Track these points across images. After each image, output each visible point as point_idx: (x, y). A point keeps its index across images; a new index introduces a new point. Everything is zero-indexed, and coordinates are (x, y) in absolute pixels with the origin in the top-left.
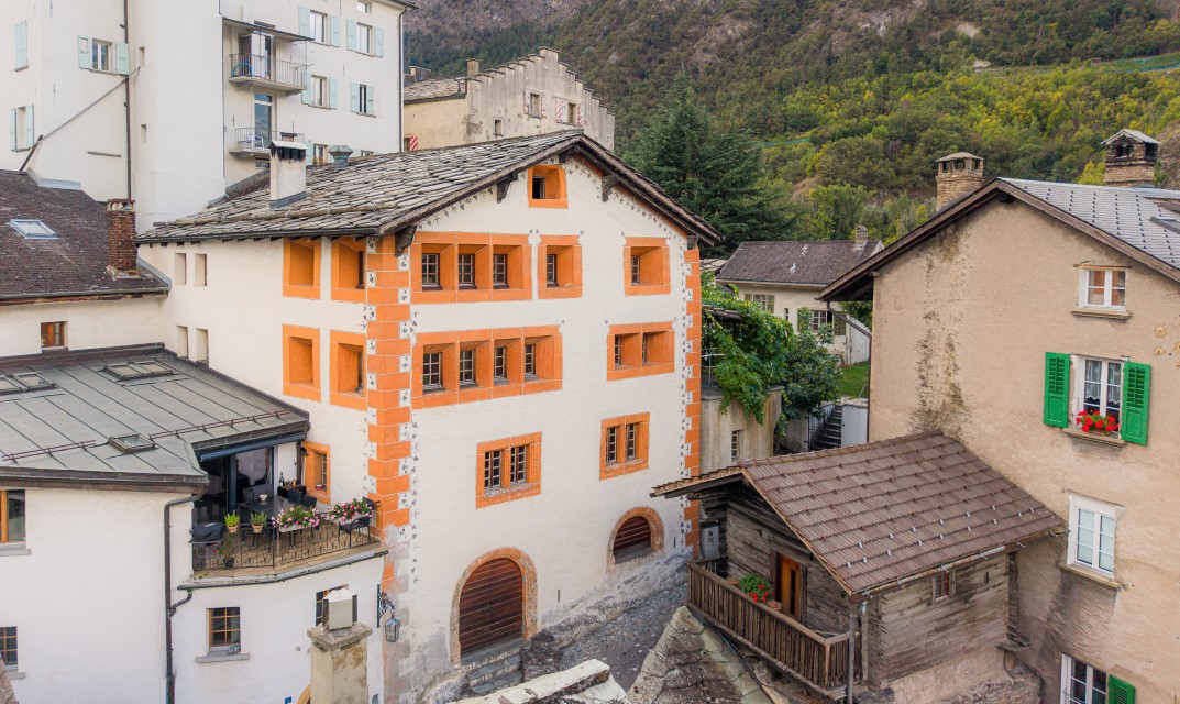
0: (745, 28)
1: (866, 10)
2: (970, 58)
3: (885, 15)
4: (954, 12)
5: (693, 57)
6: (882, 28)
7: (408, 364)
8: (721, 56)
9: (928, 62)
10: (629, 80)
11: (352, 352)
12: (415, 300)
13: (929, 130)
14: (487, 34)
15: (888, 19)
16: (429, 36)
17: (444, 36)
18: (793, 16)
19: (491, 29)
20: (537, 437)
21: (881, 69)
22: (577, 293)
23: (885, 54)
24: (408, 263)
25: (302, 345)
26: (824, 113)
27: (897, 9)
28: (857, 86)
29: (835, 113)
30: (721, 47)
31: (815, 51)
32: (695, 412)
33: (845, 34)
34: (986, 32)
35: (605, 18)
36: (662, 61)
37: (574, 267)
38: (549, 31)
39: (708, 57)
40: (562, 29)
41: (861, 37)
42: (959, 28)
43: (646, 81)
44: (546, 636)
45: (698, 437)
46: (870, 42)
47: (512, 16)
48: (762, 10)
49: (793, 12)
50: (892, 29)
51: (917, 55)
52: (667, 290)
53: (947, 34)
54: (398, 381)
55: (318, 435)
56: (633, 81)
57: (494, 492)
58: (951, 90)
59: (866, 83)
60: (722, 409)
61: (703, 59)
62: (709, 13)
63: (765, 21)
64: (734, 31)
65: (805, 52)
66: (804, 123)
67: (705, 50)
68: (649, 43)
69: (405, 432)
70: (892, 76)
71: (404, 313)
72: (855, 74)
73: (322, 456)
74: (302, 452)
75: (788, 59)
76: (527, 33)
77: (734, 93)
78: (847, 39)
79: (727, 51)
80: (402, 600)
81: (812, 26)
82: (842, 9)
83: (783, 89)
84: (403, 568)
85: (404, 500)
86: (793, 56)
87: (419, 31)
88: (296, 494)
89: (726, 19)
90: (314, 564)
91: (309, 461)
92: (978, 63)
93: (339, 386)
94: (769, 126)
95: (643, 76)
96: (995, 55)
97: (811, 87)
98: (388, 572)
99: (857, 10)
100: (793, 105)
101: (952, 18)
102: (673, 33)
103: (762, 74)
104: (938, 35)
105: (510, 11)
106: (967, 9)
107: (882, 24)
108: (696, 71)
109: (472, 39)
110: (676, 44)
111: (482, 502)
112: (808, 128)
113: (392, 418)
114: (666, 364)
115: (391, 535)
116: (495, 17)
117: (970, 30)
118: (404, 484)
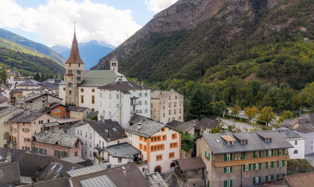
0: (241, 30)
1: (274, 24)
2: (303, 38)
3: (279, 26)
4: (299, 24)
5: (226, 38)
6: (278, 29)
7: (150, 148)
8: (234, 37)
9: (291, 38)
10: (210, 44)
11: (145, 147)
12: (151, 142)
13: (287, 60)
14: (174, 32)
15: (280, 27)
16: (160, 33)
17: (163, 33)
18: (254, 26)
19: (175, 31)
20: (162, 155)
21: (278, 41)
22: (166, 140)
23: (279, 37)
24: (150, 139)
25: (141, 145)
26: (261, 53)
27: (283, 24)
28: (270, 46)
29: (263, 54)
30: (234, 35)
31: (259, 36)
32: (181, 152)
33: (268, 31)
34: (308, 30)
35: (204, 28)
36: (218, 39)
37: (166, 137)
38: (190, 31)
39: (231, 38)
40: (193, 30)
41: (272, 32)
42: (300, 29)
43: (214, 45)
44: (163, 174)
45: (181, 154)
46: (275, 33)
47: (180, 27)
48: (245, 25)
49: (254, 25)
50: (281, 30)
51: (288, 37)
52: (177, 139)
53: (297, 30)
54: (149, 150)
55: (142, 153)
56: (211, 45)
57: (158, 160)
58: (296, 48)
59: (273, 45)
60: (184, 151)
61: (229, 38)
62: (231, 26)
63: (246, 28)
64: (237, 31)
65: (257, 36)
66: (255, 56)
67: (230, 36)
68: (215, 34)
69: (150, 154)
70: (280, 43)
71: (150, 144)
72: (270, 43)
73: (143, 156)
74: (141, 155)
75: (252, 38)
76: (184, 31)
77: (237, 48)
78: (268, 32)
79: (236, 36)
80: (149, 169)
81: (259, 29)
82: (267, 24)
83: (250, 47)
84: (149, 166)
85: (150, 160)
86: (253, 38)
87: (157, 32)
88: (140, 159)
89: (235, 28)
90: (142, 165)
91: (141, 156)
92: (305, 39)
93: (144, 150)
94: (246, 57)
95: (213, 43)
96: (310, 37)
97: (258, 46)
98: (148, 167)
99: (271, 24)
100: (252, 52)
101: (299, 26)
102: (221, 31)
103: (245, 42)
104: (294, 31)
105: (180, 26)
106: (303, 23)
107: (278, 28)
108: (227, 42)
109: (170, 33)
110: (222, 34)
111: (157, 161)
112: (256, 58)
113: (149, 153)
114: (177, 147)
115: (148, 163)
116: (176, 28)
117: (304, 29)
118: (149, 159)
